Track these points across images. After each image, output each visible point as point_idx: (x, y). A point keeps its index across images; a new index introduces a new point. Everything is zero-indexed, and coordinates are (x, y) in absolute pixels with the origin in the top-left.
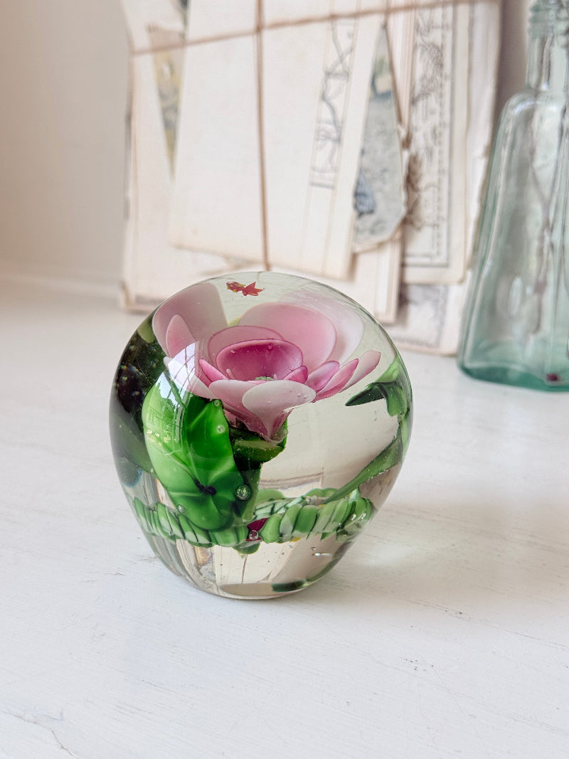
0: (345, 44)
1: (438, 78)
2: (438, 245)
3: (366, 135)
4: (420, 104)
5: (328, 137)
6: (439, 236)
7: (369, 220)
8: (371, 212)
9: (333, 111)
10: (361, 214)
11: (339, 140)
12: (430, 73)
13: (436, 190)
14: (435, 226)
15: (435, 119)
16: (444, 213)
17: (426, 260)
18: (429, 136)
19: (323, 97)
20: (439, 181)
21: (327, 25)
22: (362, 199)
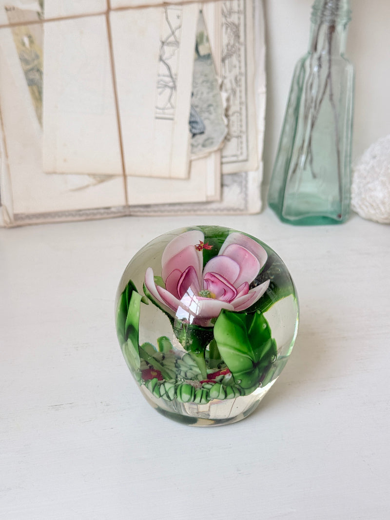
0: (175, 23)
1: (237, 44)
2: (241, 148)
3: (195, 83)
4: (227, 62)
5: (166, 86)
6: (241, 143)
7: (200, 139)
8: (202, 133)
9: (169, 68)
10: (194, 135)
11: (174, 88)
12: (232, 42)
13: (238, 114)
14: (239, 137)
15: (236, 71)
16: (244, 129)
17: (234, 159)
18: (233, 81)
19: (161, 59)
20: (241, 109)
21: (162, 9)
22: (194, 125)
